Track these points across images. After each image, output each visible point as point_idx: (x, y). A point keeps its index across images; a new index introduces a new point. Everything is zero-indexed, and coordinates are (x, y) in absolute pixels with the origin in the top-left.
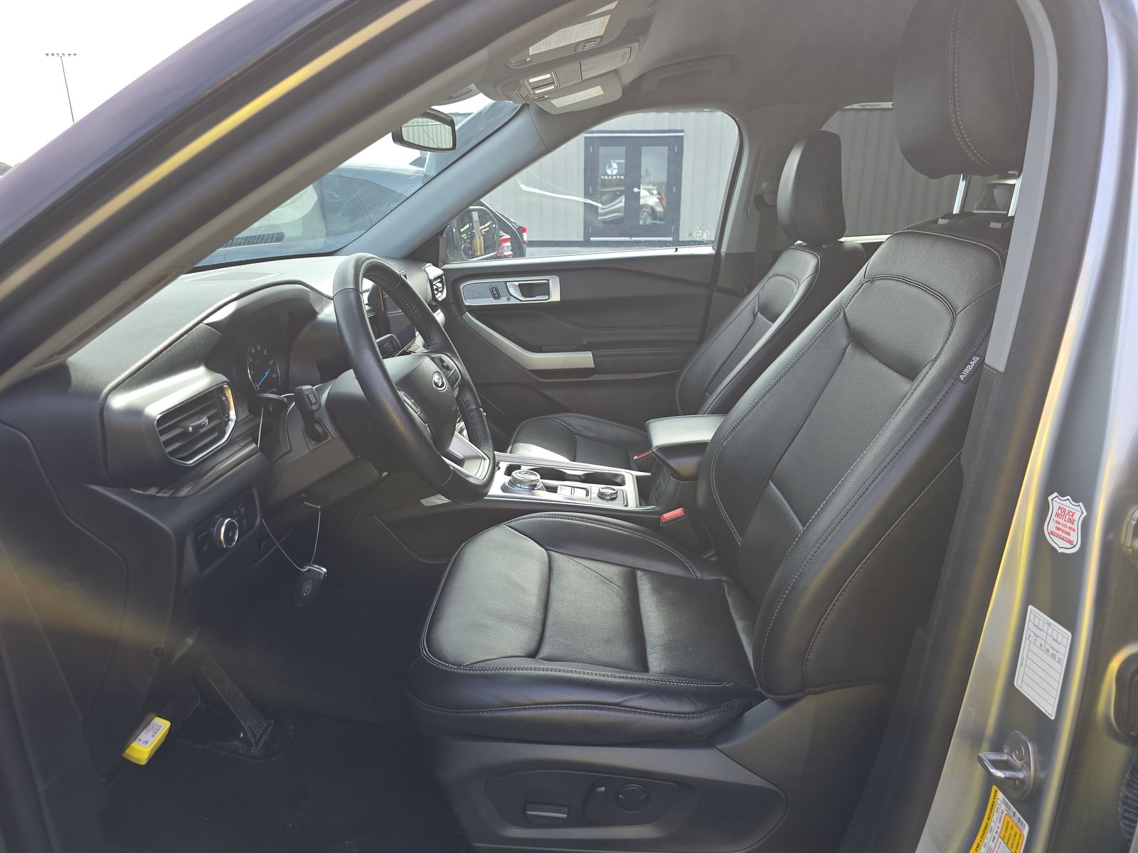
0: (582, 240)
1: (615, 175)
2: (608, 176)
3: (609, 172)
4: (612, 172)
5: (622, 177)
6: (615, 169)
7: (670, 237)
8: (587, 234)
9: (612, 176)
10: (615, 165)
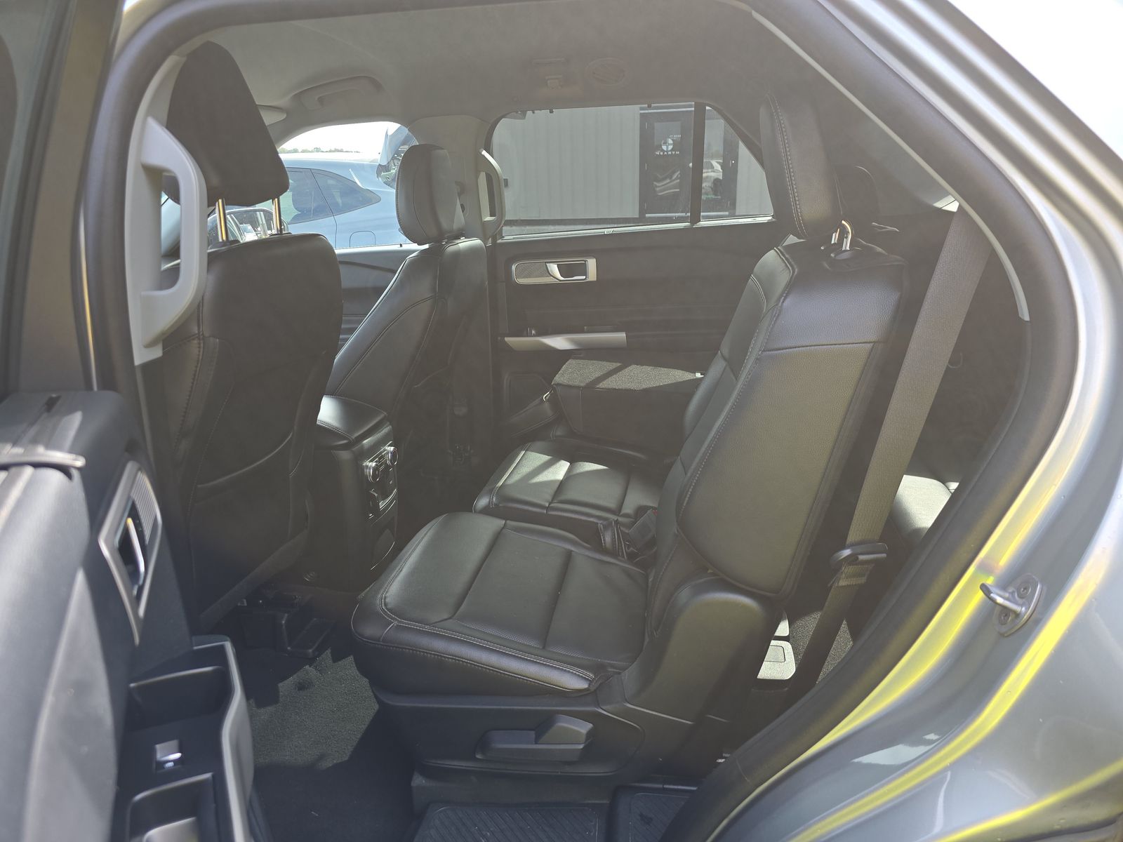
0: (638, 217)
1: (671, 151)
2: (663, 150)
3: (664, 148)
4: (667, 148)
5: (678, 153)
6: (671, 144)
7: (726, 211)
8: (642, 212)
9: (667, 151)
10: (670, 141)
